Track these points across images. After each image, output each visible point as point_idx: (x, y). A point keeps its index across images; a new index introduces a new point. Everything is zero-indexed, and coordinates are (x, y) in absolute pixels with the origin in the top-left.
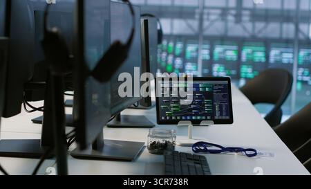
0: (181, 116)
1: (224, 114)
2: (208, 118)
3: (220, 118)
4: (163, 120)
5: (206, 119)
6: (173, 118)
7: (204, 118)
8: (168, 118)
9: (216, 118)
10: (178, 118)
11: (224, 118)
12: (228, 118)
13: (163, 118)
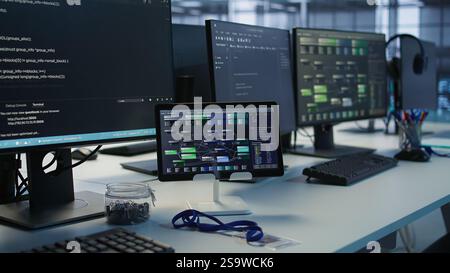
0: (199, 167)
1: (269, 160)
2: (243, 167)
3: (263, 167)
4: (169, 175)
5: (240, 170)
6: (185, 170)
7: (235, 168)
8: (177, 170)
9: (256, 167)
10: (194, 169)
11: (268, 167)
12: (275, 166)
13: (168, 171)
